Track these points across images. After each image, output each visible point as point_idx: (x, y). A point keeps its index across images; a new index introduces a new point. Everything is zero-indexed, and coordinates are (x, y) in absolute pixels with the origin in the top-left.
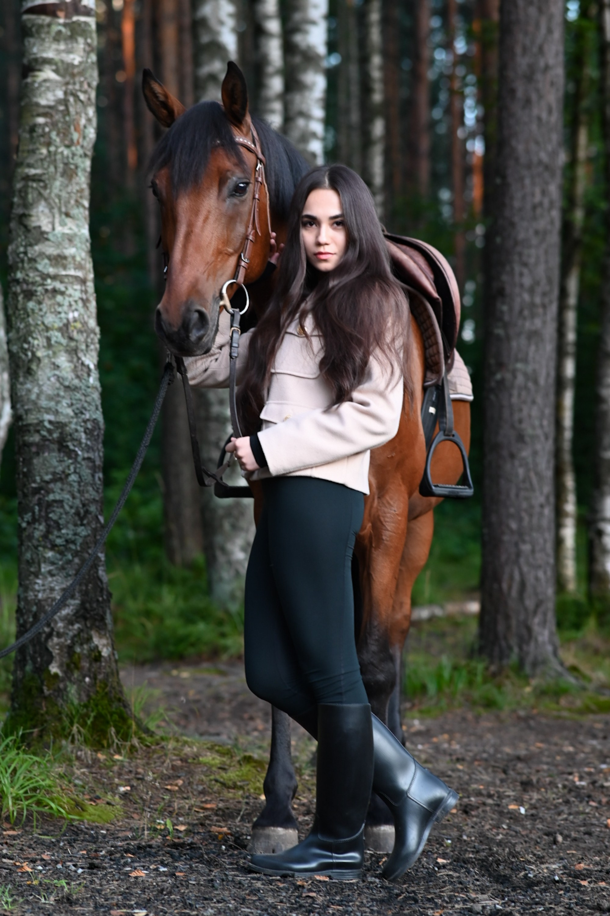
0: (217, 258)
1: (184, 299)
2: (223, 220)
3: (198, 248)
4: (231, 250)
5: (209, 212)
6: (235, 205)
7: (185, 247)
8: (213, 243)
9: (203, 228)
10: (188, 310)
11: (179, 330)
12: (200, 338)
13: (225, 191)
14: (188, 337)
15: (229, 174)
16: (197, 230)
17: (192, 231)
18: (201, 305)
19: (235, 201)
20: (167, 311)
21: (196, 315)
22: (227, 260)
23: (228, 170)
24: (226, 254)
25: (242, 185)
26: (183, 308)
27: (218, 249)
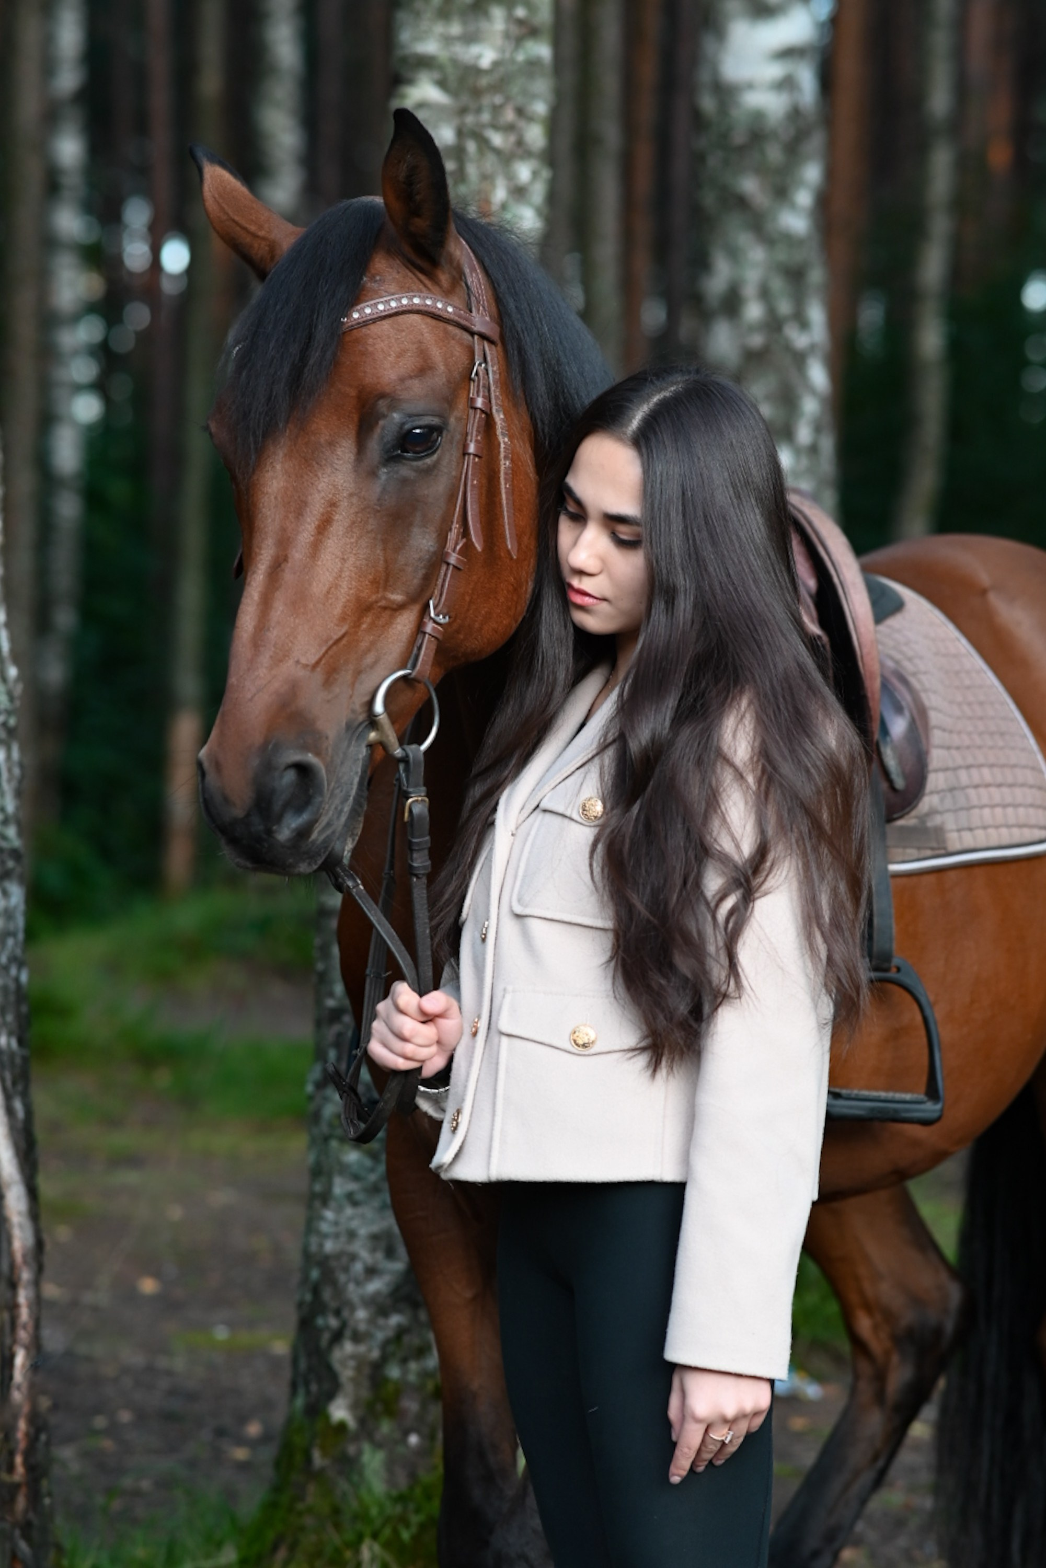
0: (357, 624)
1: (257, 738)
2: (372, 524)
3: (300, 601)
4: (398, 597)
5: (333, 504)
6: (404, 481)
7: (266, 602)
8: (344, 585)
9: (316, 547)
10: (268, 767)
11: (248, 815)
12: (303, 833)
13: (374, 447)
14: (269, 832)
15: (382, 405)
16: (298, 554)
17: (286, 559)
18: (305, 748)
19: (405, 470)
20: (218, 766)
21: (290, 776)
22: (389, 623)
23: (383, 396)
24: (385, 608)
25: (418, 431)
26: (255, 762)
27: (358, 599)
